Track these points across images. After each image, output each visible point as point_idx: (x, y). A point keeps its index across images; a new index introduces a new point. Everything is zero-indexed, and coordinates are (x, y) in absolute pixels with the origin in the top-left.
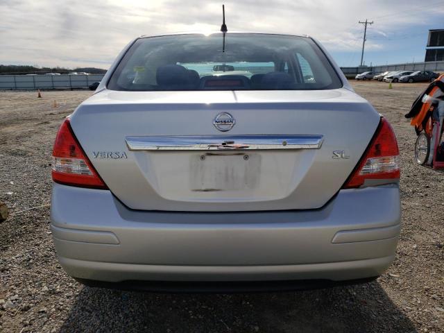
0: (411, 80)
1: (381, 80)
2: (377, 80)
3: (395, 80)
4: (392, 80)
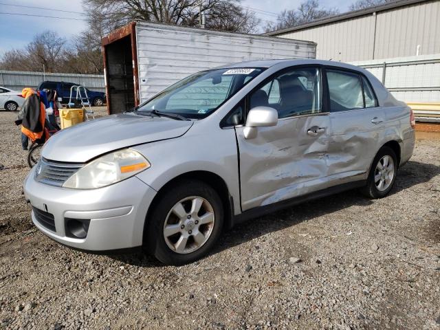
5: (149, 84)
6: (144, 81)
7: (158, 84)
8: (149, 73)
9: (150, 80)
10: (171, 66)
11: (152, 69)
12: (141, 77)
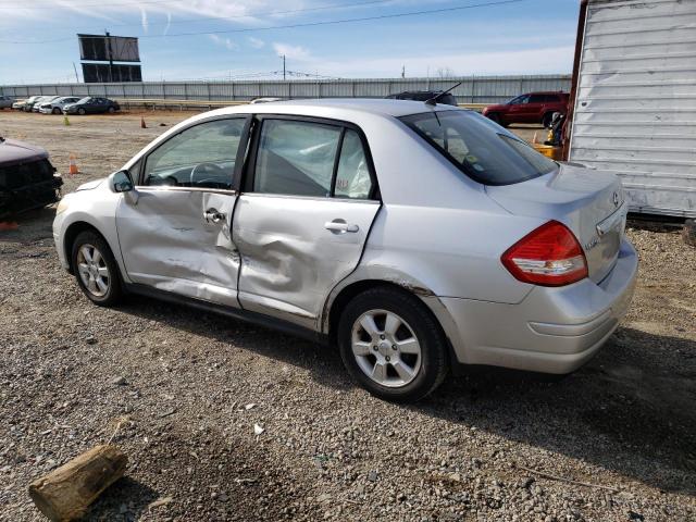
0: (82, 111)
1: (29, 109)
2: (21, 109)
3: (56, 111)
4: (50, 110)
5: (595, 109)
6: (584, 104)
7: (613, 109)
8: (596, 89)
9: (596, 102)
10: (651, 72)
11: (605, 81)
12: (580, 97)
